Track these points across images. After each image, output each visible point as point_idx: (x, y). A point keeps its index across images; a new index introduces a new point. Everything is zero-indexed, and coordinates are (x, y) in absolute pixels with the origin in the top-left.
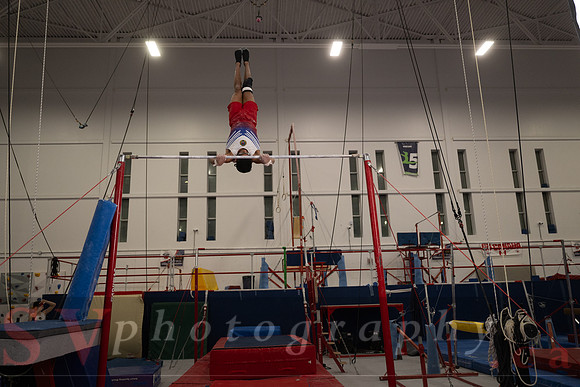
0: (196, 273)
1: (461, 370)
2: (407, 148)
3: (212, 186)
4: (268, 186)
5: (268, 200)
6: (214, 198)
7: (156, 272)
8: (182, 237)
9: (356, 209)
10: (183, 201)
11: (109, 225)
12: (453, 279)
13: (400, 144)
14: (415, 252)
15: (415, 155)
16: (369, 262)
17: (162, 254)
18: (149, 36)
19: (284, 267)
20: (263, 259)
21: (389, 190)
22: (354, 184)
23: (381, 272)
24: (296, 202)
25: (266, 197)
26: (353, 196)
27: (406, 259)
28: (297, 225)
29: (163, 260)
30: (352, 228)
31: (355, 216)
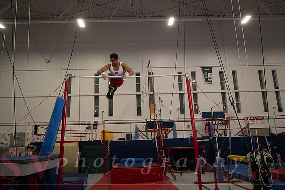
0: (104, 132)
1: (234, 179)
2: (207, 70)
4: (138, 89)
5: (138, 97)
7: (84, 132)
8: (96, 115)
9: (182, 100)
10: (97, 98)
11: (62, 109)
12: (230, 135)
13: (203, 68)
14: (211, 122)
15: (211, 73)
16: (188, 126)
17: (87, 123)
18: (79, 17)
19: (147, 129)
20: (136, 125)
21: (198, 91)
22: (181, 88)
23: (195, 131)
24: (152, 97)
25: (137, 95)
26: (180, 94)
27: (207, 125)
28: (153, 109)
29: (87, 126)
30: (180, 110)
31: (181, 104)
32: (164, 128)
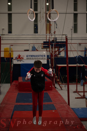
6: (11, 14)
9: (75, 20)
26: (74, 14)
30: (73, 29)
31: (75, 23)
32: (57, 48)
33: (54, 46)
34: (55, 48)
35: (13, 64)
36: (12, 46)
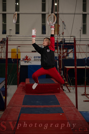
3: (17, 8)
4: (44, 9)
5: (44, 16)
6: (19, 14)
8: (4, 32)
9: (84, 21)
10: (4, 16)
26: (83, 15)
30: (82, 30)
31: (84, 24)
32: (65, 49)
33: (62, 47)
34: (63, 49)
35: (20, 65)
36: (20, 47)
